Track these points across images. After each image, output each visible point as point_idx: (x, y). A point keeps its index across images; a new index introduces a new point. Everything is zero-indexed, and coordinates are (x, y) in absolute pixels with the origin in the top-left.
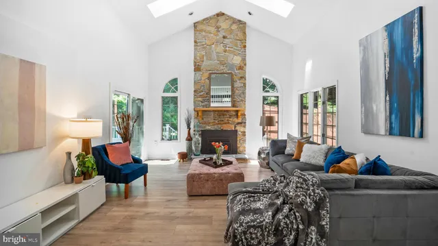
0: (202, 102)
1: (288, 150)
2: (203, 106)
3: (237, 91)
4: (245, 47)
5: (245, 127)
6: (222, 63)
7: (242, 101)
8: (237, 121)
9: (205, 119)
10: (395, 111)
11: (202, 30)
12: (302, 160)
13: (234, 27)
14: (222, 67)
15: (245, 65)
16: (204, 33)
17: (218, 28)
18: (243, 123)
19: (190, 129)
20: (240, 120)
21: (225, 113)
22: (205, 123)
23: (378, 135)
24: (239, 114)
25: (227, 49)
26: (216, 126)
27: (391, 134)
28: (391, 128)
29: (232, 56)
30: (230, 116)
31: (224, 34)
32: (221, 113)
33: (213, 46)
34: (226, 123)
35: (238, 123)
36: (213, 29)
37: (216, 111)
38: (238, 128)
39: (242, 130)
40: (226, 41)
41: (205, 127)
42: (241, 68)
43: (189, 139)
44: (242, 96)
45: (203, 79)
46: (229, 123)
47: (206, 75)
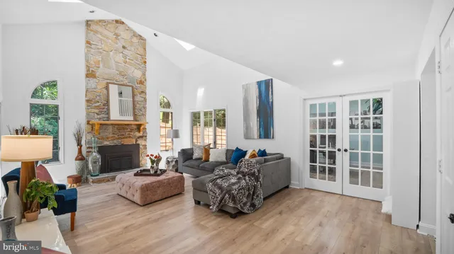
0: (98, 114)
1: (196, 155)
2: (100, 119)
3: (138, 105)
4: (145, 62)
5: (145, 140)
6: (121, 74)
7: (143, 115)
8: (138, 134)
9: (101, 134)
10: (262, 126)
11: (96, 32)
12: (211, 160)
13: (135, 40)
14: (121, 79)
15: (146, 80)
16: (100, 36)
17: (117, 35)
18: (144, 137)
19: (81, 146)
20: (141, 134)
21: (126, 126)
22: (102, 138)
23: (254, 139)
24: (142, 128)
25: (128, 60)
26: (115, 141)
27: (260, 138)
28: (260, 135)
29: (133, 69)
30: (131, 130)
31: (124, 44)
32: (121, 127)
33: (111, 53)
34: (126, 138)
35: (139, 137)
36: (111, 35)
37: (115, 125)
38: (140, 142)
39: (143, 144)
40: (126, 52)
41: (102, 143)
42: (141, 83)
43: (81, 157)
44: (143, 110)
45: (99, 87)
46: (130, 137)
47: (104, 83)
